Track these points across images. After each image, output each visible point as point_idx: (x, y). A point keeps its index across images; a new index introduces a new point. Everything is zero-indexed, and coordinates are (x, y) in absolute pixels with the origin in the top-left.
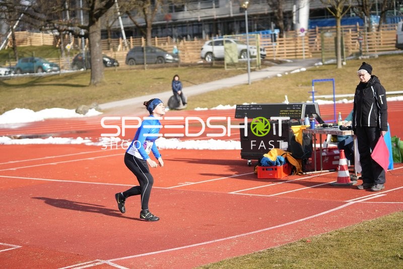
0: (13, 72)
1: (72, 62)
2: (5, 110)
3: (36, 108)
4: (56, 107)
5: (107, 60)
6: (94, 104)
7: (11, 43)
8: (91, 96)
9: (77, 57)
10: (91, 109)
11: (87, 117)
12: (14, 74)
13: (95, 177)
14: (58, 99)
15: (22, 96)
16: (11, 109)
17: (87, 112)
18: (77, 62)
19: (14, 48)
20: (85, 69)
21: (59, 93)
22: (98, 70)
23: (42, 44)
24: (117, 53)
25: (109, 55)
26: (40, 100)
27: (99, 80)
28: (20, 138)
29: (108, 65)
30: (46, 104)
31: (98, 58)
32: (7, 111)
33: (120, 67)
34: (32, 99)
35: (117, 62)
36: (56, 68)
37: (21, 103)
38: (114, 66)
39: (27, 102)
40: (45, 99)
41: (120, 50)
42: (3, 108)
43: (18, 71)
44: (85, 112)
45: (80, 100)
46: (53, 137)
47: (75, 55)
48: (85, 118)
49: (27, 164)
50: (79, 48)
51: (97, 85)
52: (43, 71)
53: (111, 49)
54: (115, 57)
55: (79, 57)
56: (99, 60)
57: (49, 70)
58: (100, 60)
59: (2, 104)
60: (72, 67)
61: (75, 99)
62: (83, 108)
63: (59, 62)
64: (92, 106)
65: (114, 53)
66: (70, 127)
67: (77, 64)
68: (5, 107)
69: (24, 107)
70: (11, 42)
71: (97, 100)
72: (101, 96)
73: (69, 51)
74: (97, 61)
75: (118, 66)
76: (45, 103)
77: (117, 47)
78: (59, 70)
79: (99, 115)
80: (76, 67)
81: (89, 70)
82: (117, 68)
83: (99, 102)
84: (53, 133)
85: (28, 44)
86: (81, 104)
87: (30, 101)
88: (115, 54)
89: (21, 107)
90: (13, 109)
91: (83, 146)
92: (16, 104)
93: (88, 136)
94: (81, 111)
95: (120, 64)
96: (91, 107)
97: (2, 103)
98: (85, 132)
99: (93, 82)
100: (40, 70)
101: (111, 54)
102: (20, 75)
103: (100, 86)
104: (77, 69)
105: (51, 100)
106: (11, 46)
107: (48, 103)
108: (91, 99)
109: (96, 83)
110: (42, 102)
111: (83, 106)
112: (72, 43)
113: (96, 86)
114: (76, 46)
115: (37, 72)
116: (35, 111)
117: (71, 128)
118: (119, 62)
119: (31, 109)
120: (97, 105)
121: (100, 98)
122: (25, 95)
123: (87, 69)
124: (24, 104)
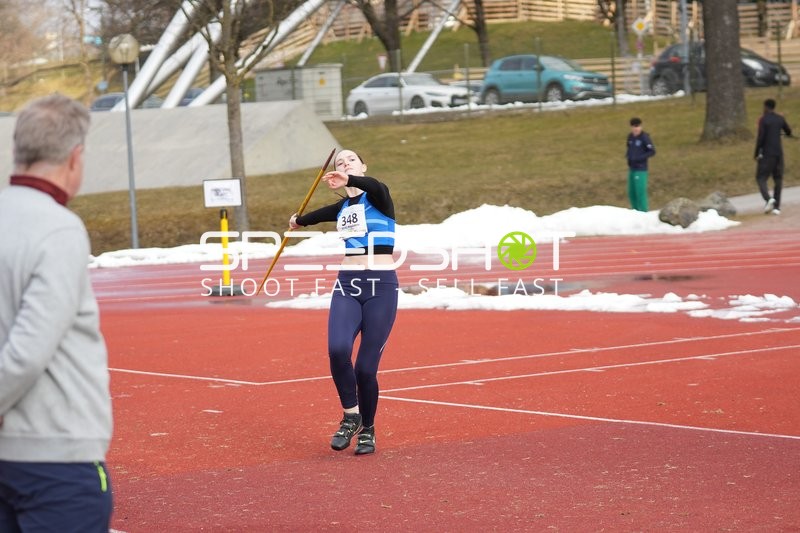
0: (476, 99)
1: (648, 72)
2: (453, 209)
3: (543, 205)
4: (602, 203)
5: (754, 64)
6: (715, 195)
7: (469, 13)
8: (706, 172)
9: (665, 55)
10: (705, 210)
11: (695, 235)
12: (478, 104)
13: (720, 411)
14: (609, 181)
15: (500, 167)
16: (468, 208)
17: (695, 218)
18: (665, 74)
19: (479, 27)
20: (688, 92)
21: (611, 161)
22: (727, 94)
23: (561, 17)
24: (784, 45)
25: (760, 51)
26: (555, 182)
27: (730, 124)
28: (493, 292)
29: (757, 81)
30: (571, 194)
31: (726, 61)
32: (457, 212)
33: (793, 85)
34: (530, 177)
35: (784, 72)
36: (601, 89)
37: (498, 191)
38: (775, 83)
39: (515, 186)
40: (571, 180)
41: (793, 38)
42: (445, 202)
43: (492, 96)
44: (686, 220)
45: (671, 185)
46: (594, 291)
47: (658, 52)
48: (688, 235)
49: (515, 367)
50: (670, 30)
51: (724, 139)
52: (565, 96)
53: (769, 34)
54: (779, 56)
55: (672, 58)
56: (730, 66)
57: (581, 94)
58: (734, 67)
59: (442, 192)
60: (651, 87)
61: (658, 181)
62: (684, 207)
63: (613, 70)
64: (707, 202)
65: (774, 45)
66: (642, 262)
67: (665, 77)
68: (451, 202)
69: (507, 202)
70: (468, 9)
71: (724, 183)
72: (735, 174)
73: (640, 38)
74: (727, 69)
75: (787, 83)
76: (567, 191)
77: (785, 28)
78: (611, 93)
79: (730, 228)
80: (660, 86)
81: (702, 98)
82: (785, 89)
83: (727, 191)
84: (592, 278)
85: (522, 17)
86: (677, 196)
87: (525, 184)
88: (779, 49)
89: (499, 203)
90: (474, 208)
91: (680, 320)
92: (484, 191)
93: (697, 291)
94: (677, 216)
95: (793, 80)
96: (703, 205)
97: (443, 188)
98: (688, 278)
99: (713, 131)
100: (554, 92)
101: (767, 49)
102: (496, 107)
103: (734, 143)
104: (666, 93)
105: (587, 181)
106: (471, 22)
107: (580, 189)
108: (707, 181)
109: (720, 135)
110: (560, 188)
111: (682, 201)
112: (650, 16)
113: (721, 143)
114: (663, 23)
115: (545, 101)
116: (540, 214)
117: (648, 264)
118: (790, 72)
119: (526, 209)
120: (724, 200)
121: (732, 180)
122: (510, 166)
123: (694, 91)
124: (506, 194)
